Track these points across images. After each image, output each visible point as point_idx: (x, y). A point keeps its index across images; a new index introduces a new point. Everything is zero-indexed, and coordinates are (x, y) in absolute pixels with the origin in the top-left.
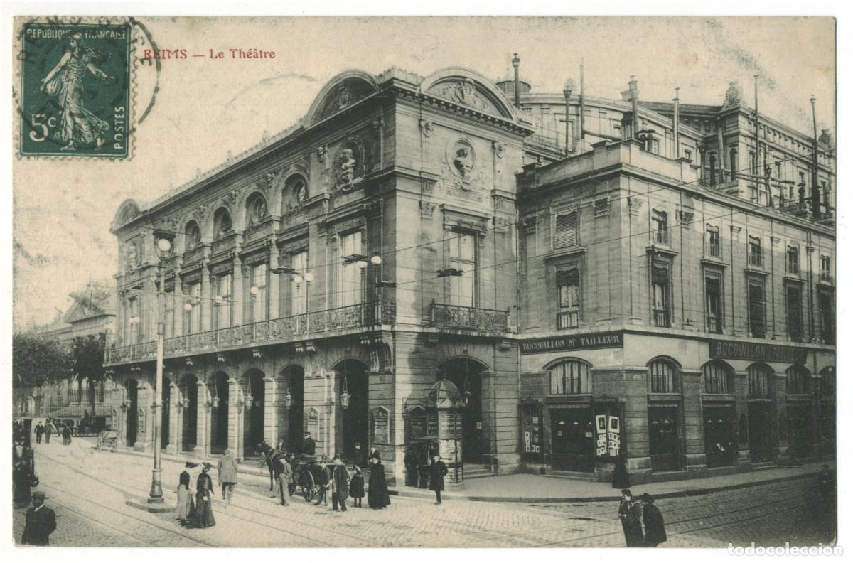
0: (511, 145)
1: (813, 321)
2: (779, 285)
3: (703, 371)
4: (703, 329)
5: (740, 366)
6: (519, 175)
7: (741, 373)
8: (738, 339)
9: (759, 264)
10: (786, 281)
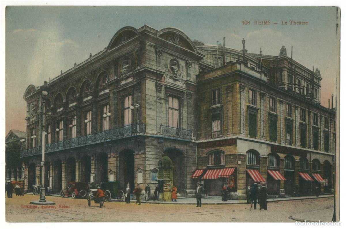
0: (194, 63)
1: (310, 140)
2: (298, 125)
3: (268, 157)
4: (268, 140)
5: (282, 156)
6: (197, 75)
7: (283, 159)
8: (282, 145)
9: (291, 116)
10: (301, 124)
